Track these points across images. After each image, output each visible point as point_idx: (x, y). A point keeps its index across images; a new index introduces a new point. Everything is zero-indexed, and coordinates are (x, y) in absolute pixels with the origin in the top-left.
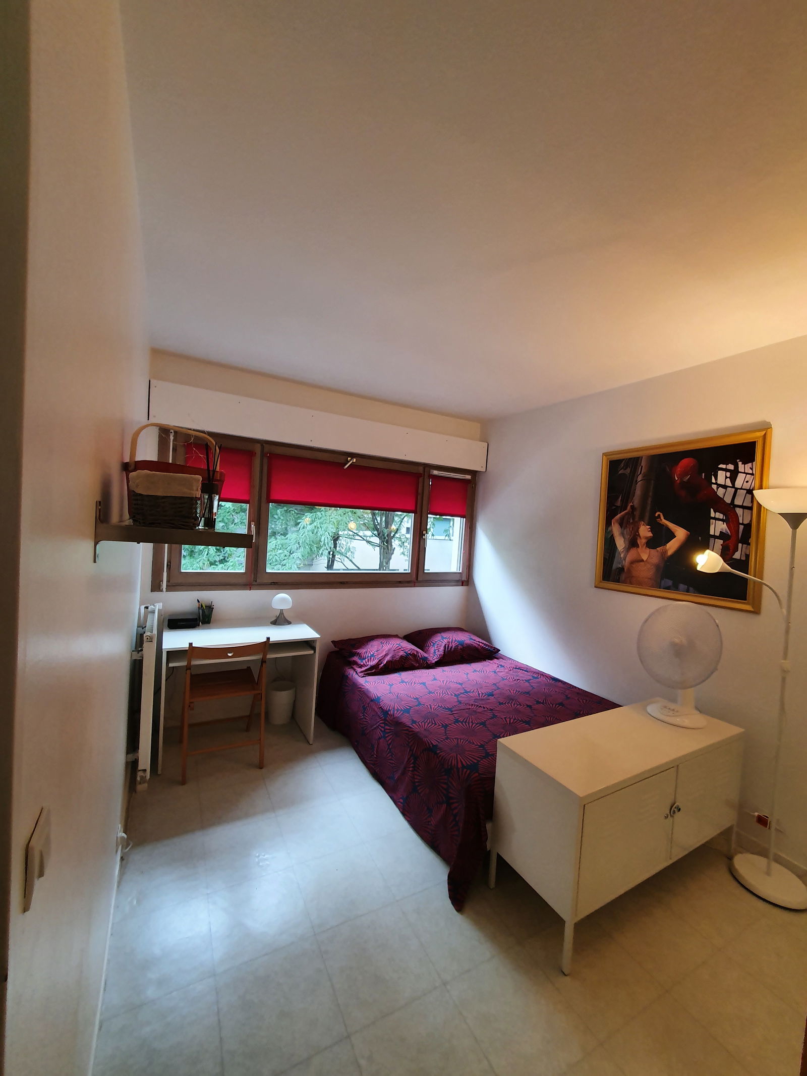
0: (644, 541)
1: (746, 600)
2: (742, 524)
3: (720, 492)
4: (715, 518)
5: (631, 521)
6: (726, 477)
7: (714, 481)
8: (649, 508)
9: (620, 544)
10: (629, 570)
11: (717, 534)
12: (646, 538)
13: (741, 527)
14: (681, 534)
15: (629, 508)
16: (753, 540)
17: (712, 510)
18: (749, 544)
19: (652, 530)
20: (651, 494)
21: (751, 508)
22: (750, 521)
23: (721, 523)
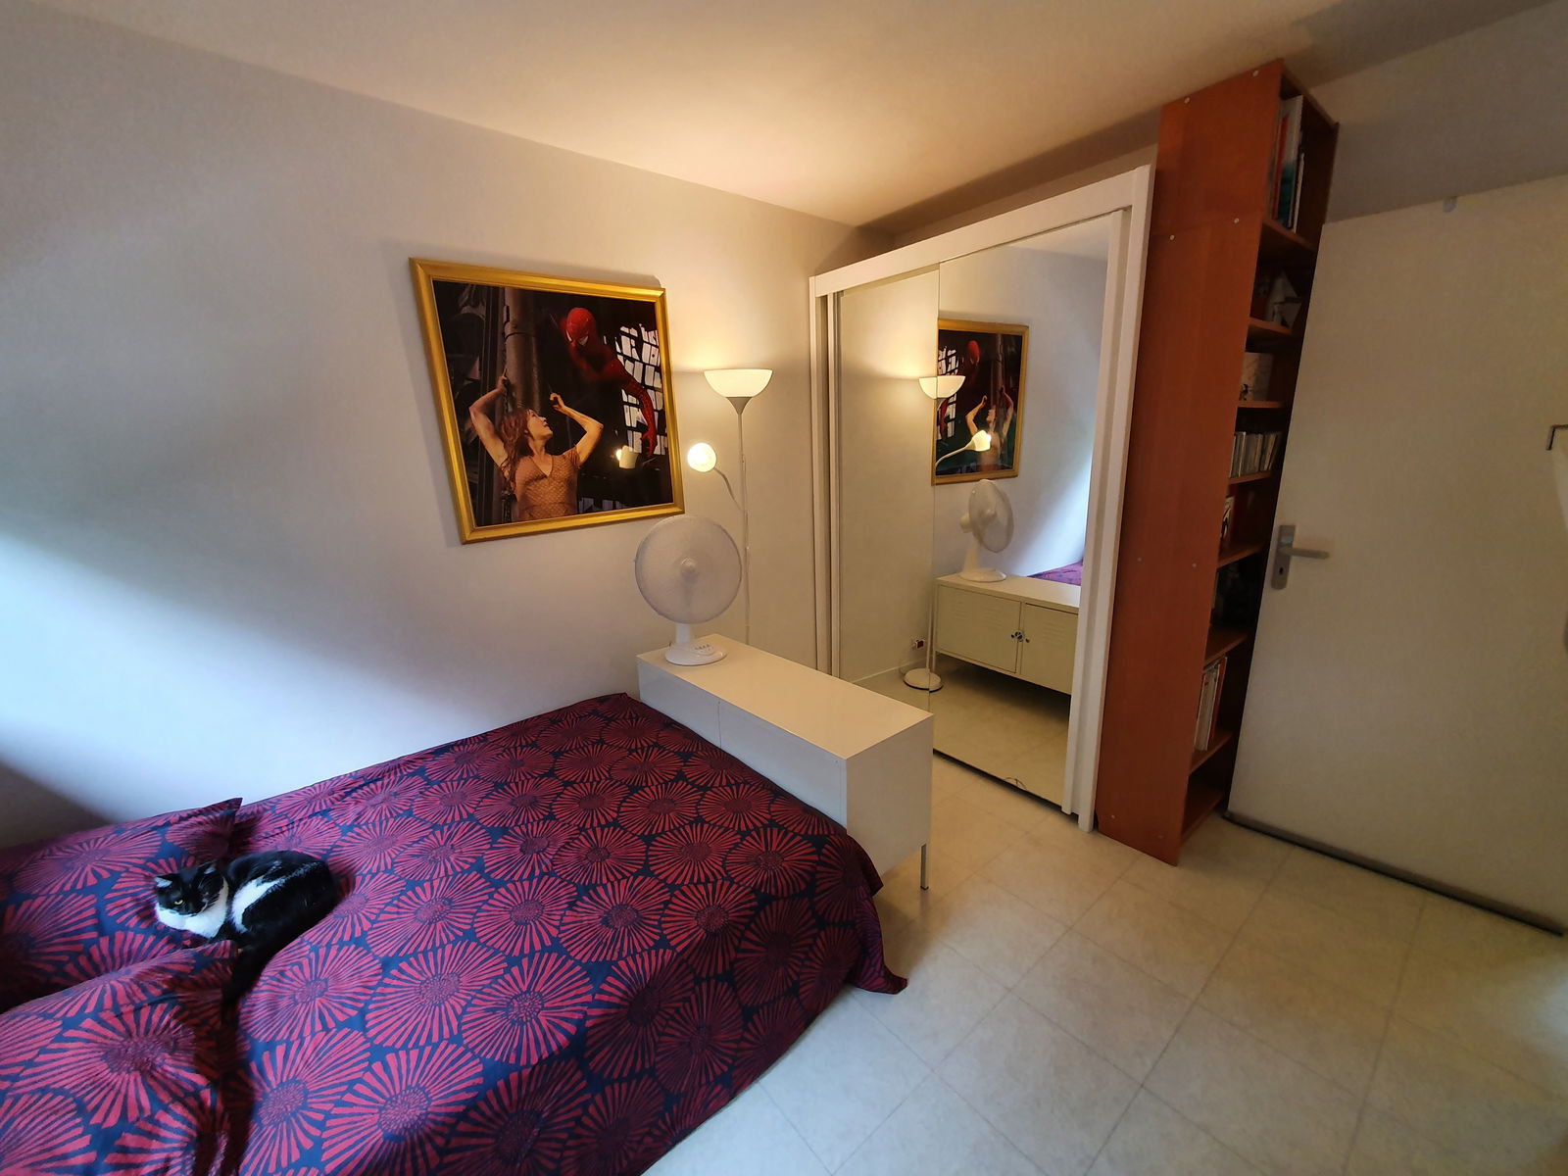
0: (540, 443)
1: (673, 502)
2: (656, 410)
3: (628, 366)
5: (510, 410)
6: (632, 347)
7: (618, 350)
8: (536, 386)
9: (498, 452)
10: (524, 497)
11: (634, 425)
12: (544, 437)
13: (656, 414)
14: (592, 427)
15: (500, 383)
16: (669, 430)
17: (623, 391)
18: (666, 435)
19: (549, 424)
20: (535, 361)
21: (662, 391)
22: (664, 406)
23: (635, 409)
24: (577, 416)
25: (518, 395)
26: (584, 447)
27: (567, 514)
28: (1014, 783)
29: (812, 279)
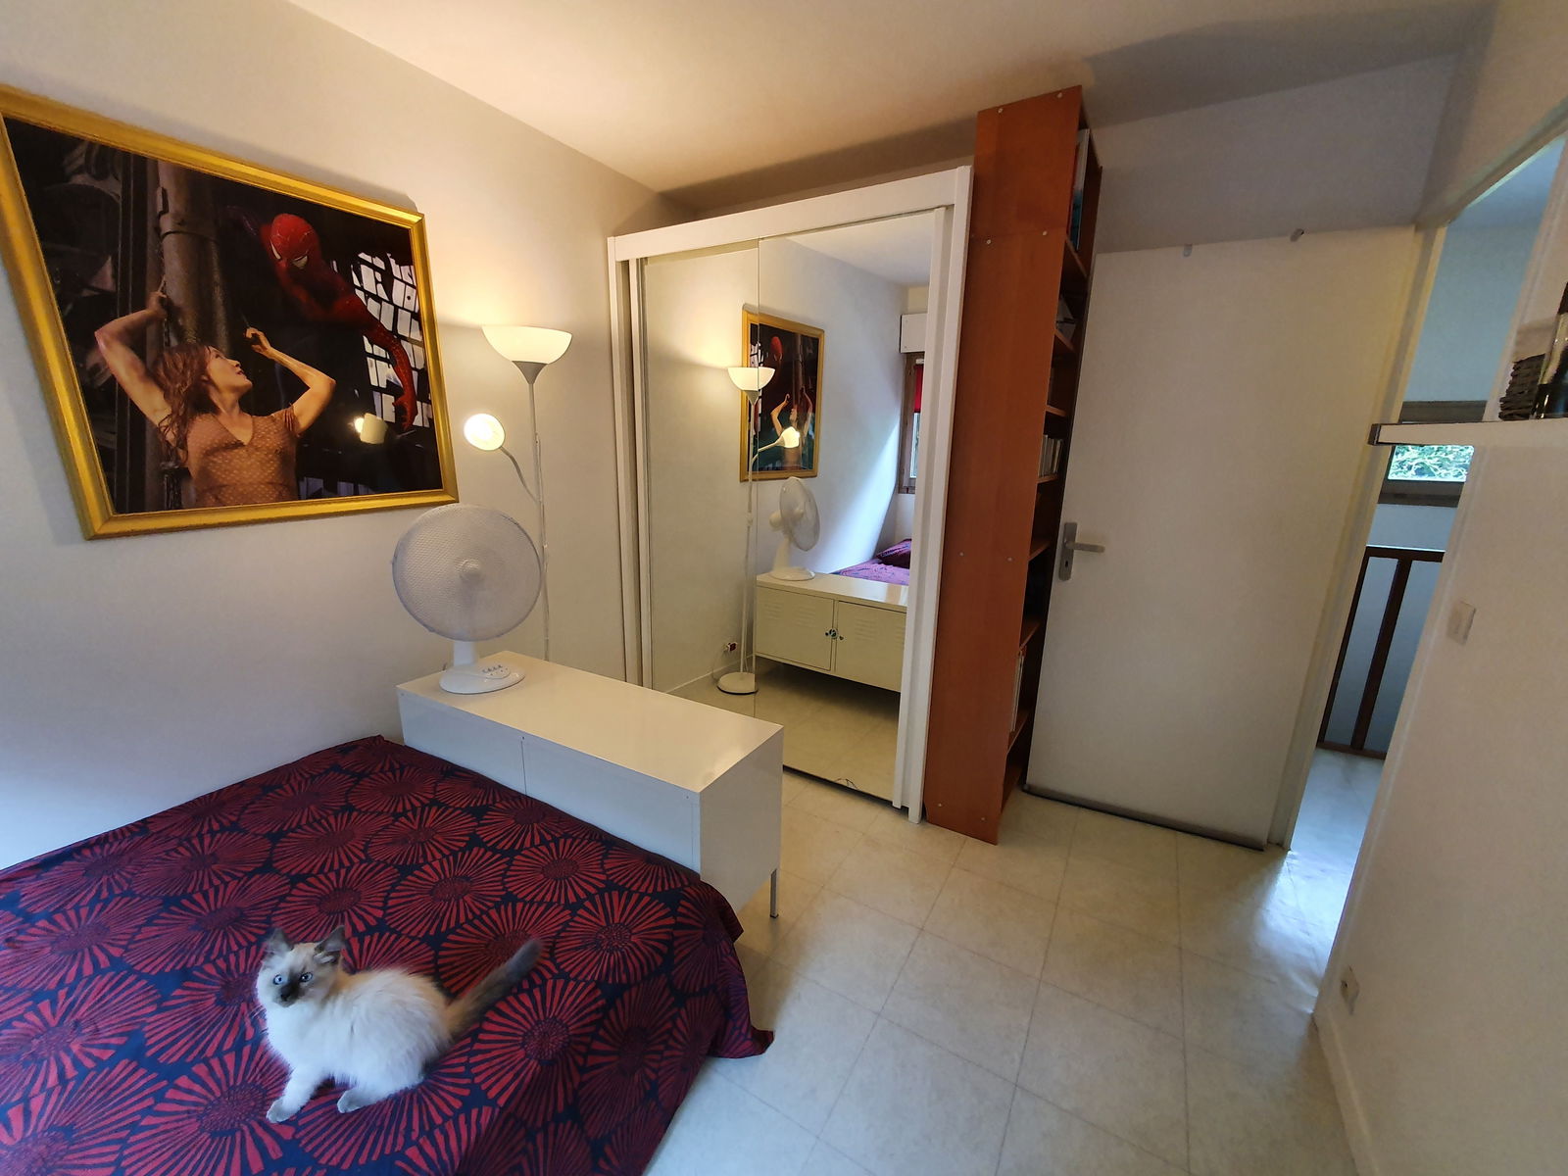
0: (230, 397)
1: (441, 487)
2: (415, 369)
3: (373, 307)
4: (372, 356)
5: (174, 342)
6: (377, 282)
7: (356, 282)
8: (220, 314)
9: (154, 405)
10: (204, 472)
11: (383, 385)
12: (235, 389)
13: (415, 374)
14: (318, 384)
15: (153, 305)
16: (434, 395)
17: (366, 339)
18: (429, 402)
19: (246, 370)
20: (217, 277)
21: (422, 344)
22: (425, 364)
23: (385, 364)
24: (293, 364)
25: (188, 322)
26: (306, 409)
27: (280, 498)
28: (844, 783)
29: (610, 240)
